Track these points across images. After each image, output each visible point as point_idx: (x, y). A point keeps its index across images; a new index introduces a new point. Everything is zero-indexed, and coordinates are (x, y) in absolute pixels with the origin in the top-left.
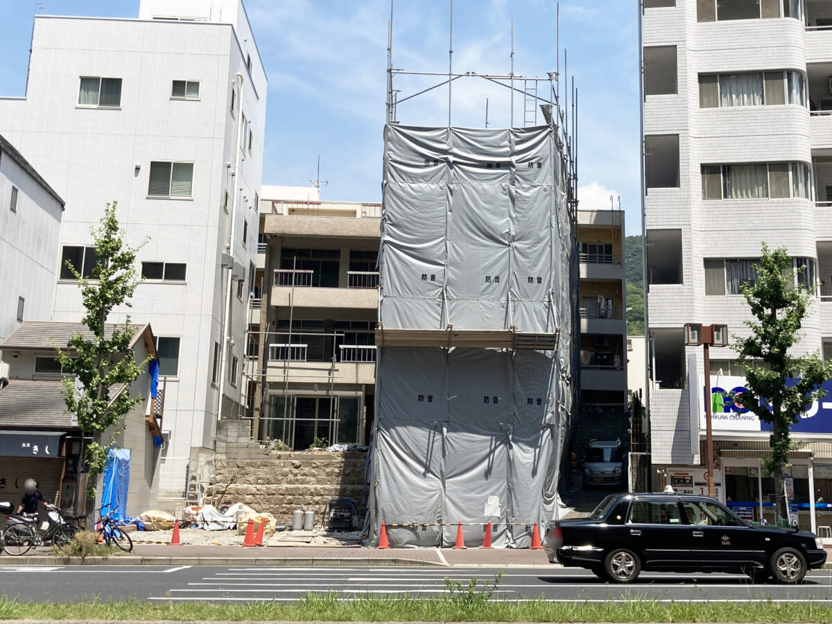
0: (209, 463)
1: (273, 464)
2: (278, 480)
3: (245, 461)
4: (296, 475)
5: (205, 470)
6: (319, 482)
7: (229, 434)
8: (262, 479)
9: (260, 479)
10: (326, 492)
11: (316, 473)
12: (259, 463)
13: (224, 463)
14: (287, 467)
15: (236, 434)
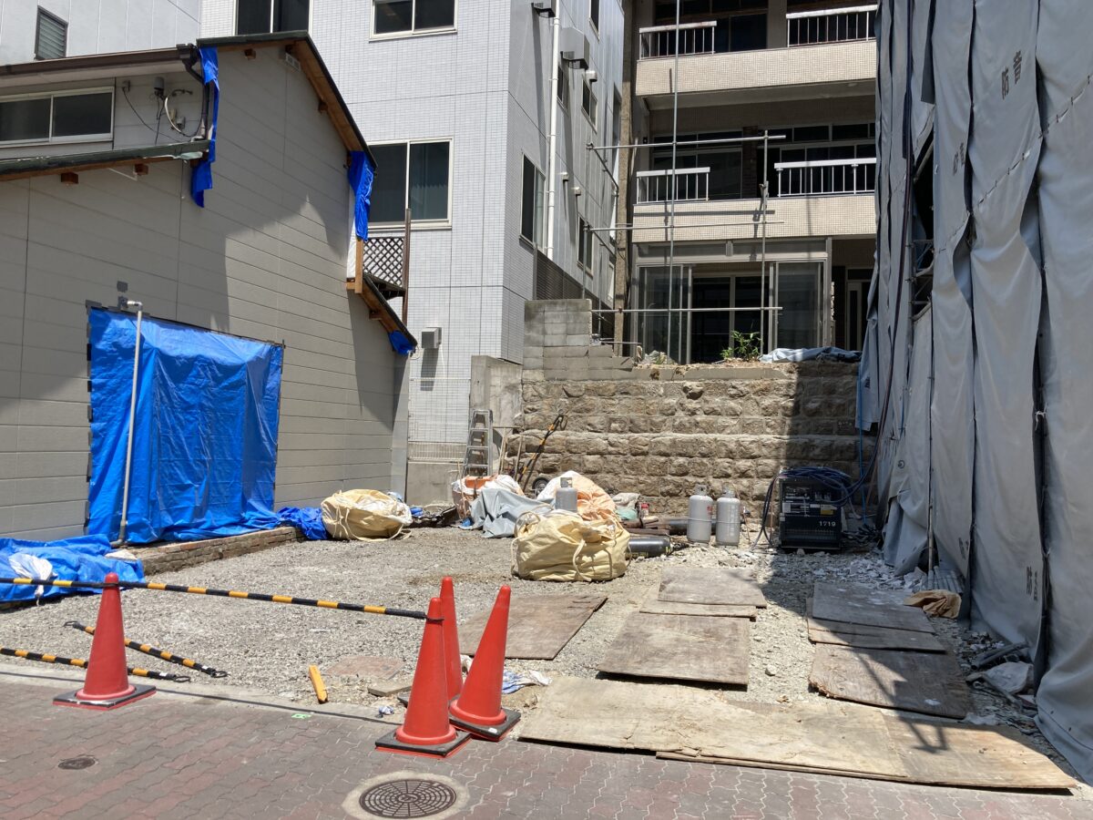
0: (511, 388)
1: (641, 390)
2: (653, 423)
3: (583, 385)
4: (693, 413)
5: (503, 402)
6: (746, 428)
7: (549, 329)
8: (620, 421)
9: (614, 420)
10: (765, 451)
11: (739, 408)
12: (612, 387)
13: (540, 389)
14: (672, 395)
15: (561, 329)
